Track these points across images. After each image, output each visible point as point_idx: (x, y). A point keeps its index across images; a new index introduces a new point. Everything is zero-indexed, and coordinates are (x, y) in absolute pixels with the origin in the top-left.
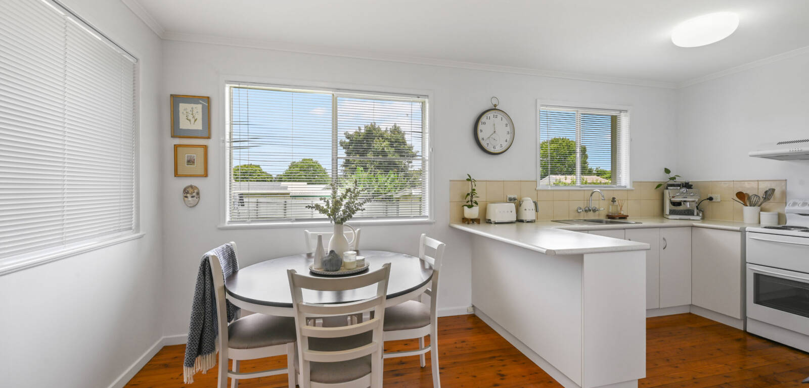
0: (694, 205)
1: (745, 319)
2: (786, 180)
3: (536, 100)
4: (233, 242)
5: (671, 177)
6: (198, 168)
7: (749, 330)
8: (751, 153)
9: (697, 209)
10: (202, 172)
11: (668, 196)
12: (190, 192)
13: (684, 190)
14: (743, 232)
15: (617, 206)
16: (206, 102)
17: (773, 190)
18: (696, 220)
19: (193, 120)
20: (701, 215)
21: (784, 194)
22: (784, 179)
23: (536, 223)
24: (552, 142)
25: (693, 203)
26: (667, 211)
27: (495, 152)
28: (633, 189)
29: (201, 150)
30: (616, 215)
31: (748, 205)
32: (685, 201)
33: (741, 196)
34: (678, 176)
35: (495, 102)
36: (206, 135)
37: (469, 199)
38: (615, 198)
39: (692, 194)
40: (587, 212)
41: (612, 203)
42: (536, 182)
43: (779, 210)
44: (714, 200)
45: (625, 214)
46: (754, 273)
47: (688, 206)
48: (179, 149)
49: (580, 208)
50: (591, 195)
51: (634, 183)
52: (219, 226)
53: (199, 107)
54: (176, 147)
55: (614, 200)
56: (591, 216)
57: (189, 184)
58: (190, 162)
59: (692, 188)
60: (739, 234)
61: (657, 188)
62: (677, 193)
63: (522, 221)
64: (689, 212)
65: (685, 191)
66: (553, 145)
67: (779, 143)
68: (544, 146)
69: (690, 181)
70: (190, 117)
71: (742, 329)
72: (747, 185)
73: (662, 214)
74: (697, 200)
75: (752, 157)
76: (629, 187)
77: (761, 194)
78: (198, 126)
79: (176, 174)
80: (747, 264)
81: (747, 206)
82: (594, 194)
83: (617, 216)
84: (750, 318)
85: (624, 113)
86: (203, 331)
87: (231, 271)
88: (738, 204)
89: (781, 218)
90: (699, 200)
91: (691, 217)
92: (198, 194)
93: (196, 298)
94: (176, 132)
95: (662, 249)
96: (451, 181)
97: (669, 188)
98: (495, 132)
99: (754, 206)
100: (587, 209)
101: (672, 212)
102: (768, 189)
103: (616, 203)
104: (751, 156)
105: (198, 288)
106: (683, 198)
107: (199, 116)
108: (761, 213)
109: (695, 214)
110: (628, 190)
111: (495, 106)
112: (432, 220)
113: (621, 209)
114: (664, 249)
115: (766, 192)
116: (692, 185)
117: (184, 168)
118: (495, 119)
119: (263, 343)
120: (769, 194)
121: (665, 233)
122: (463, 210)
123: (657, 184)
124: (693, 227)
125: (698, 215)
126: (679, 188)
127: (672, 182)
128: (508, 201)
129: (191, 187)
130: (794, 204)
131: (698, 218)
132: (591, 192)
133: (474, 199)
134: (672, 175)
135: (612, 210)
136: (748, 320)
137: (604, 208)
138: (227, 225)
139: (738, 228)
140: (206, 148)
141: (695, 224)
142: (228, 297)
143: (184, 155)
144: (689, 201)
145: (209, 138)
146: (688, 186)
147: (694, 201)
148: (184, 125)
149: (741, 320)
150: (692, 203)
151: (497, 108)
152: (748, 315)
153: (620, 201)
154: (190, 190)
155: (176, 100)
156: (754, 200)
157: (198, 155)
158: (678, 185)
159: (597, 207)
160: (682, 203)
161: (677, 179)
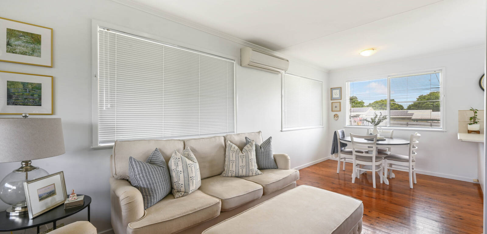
4: (344, 129)
6: (338, 109)
10: (339, 110)
12: (336, 116)
16: (340, 89)
19: (336, 95)
29: (339, 103)
36: (340, 99)
37: (474, 120)
48: (333, 104)
52: (344, 126)
53: (338, 90)
54: (332, 103)
57: (335, 113)
58: (336, 107)
70: (336, 94)
78: (338, 96)
79: (332, 111)
86: (335, 147)
87: (343, 136)
92: (338, 116)
93: (333, 140)
94: (332, 99)
96: (459, 111)
105: (334, 138)
107: (338, 93)
112: (445, 130)
117: (334, 109)
119: (348, 154)
122: (468, 126)
129: (336, 114)
133: (476, 120)
138: (346, 126)
140: (340, 103)
142: (340, 140)
143: (334, 105)
145: (341, 99)
148: (334, 96)
154: (336, 115)
155: (332, 89)
157: (338, 105)
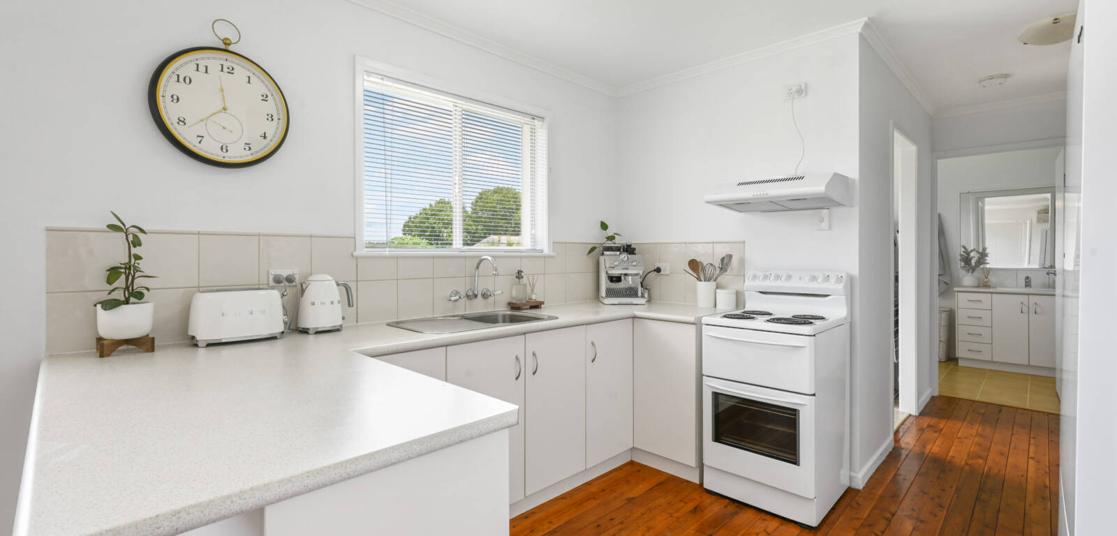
0: (639, 280)
1: (701, 466)
2: (744, 242)
3: (354, 57)
5: (610, 235)
7: (706, 486)
8: (708, 198)
9: (642, 286)
11: (604, 268)
13: (624, 256)
14: (698, 324)
15: (525, 285)
17: (730, 257)
18: (639, 307)
20: (646, 295)
21: (742, 262)
22: (742, 240)
23: (343, 332)
24: (495, 192)
25: (637, 277)
26: (603, 293)
27: (227, 160)
28: (554, 254)
30: (524, 302)
31: (703, 279)
32: (626, 275)
33: (694, 265)
34: (617, 234)
35: (224, 32)
37: (126, 282)
38: (522, 272)
39: (634, 264)
40: (471, 299)
41: (517, 280)
42: (355, 238)
43: (737, 287)
44: (662, 272)
45: (538, 300)
46: (713, 392)
47: (631, 283)
49: (457, 293)
50: (478, 268)
51: (555, 244)
55: (519, 275)
56: (480, 307)
59: (634, 254)
60: (693, 329)
61: (590, 252)
62: (615, 261)
63: (305, 331)
64: (631, 292)
65: (626, 259)
66: (496, 195)
67: (740, 184)
68: (484, 196)
69: (633, 242)
71: (697, 481)
72: (700, 249)
73: (597, 297)
74: (641, 272)
75: (709, 205)
76: (546, 251)
77: (717, 263)
80: (704, 377)
81: (701, 280)
82: (482, 263)
83: (525, 305)
84: (709, 466)
85: (539, 121)
88: (690, 278)
89: (739, 298)
90: (644, 272)
91: (634, 300)
95: (591, 362)
96: (48, 230)
97: (605, 253)
98: (225, 109)
99: (709, 280)
100: (470, 293)
101: (611, 293)
102: (724, 255)
103: (524, 280)
104: (707, 202)
106: (623, 269)
108: (717, 290)
109: (640, 294)
110: (545, 257)
111: (227, 42)
113: (532, 290)
114: (593, 361)
115: (723, 260)
116: (635, 249)
118: (225, 75)
120: (725, 262)
121: (594, 333)
122: (96, 316)
123: (590, 247)
124: (634, 317)
125: (643, 296)
126: (618, 253)
127: (610, 244)
128: (272, 283)
130: (755, 277)
131: (642, 301)
132: (477, 261)
133: (139, 283)
134: (610, 232)
135: (515, 294)
136: (705, 467)
137: (502, 293)
139: (692, 319)
141: (639, 313)
144: (631, 275)
146: (629, 250)
147: (637, 275)
149: (696, 467)
150: (635, 277)
151: (231, 48)
152: (706, 462)
153: (530, 277)
156: (709, 271)
158: (618, 249)
159: (491, 288)
160: (623, 278)
161: (616, 239)
